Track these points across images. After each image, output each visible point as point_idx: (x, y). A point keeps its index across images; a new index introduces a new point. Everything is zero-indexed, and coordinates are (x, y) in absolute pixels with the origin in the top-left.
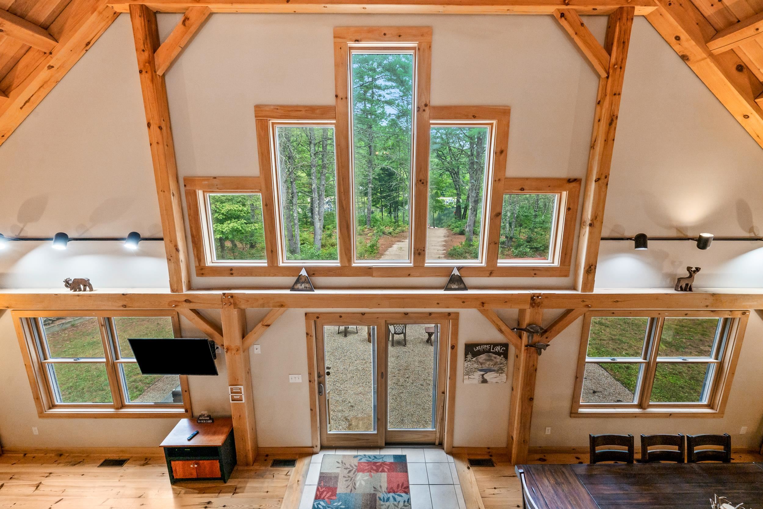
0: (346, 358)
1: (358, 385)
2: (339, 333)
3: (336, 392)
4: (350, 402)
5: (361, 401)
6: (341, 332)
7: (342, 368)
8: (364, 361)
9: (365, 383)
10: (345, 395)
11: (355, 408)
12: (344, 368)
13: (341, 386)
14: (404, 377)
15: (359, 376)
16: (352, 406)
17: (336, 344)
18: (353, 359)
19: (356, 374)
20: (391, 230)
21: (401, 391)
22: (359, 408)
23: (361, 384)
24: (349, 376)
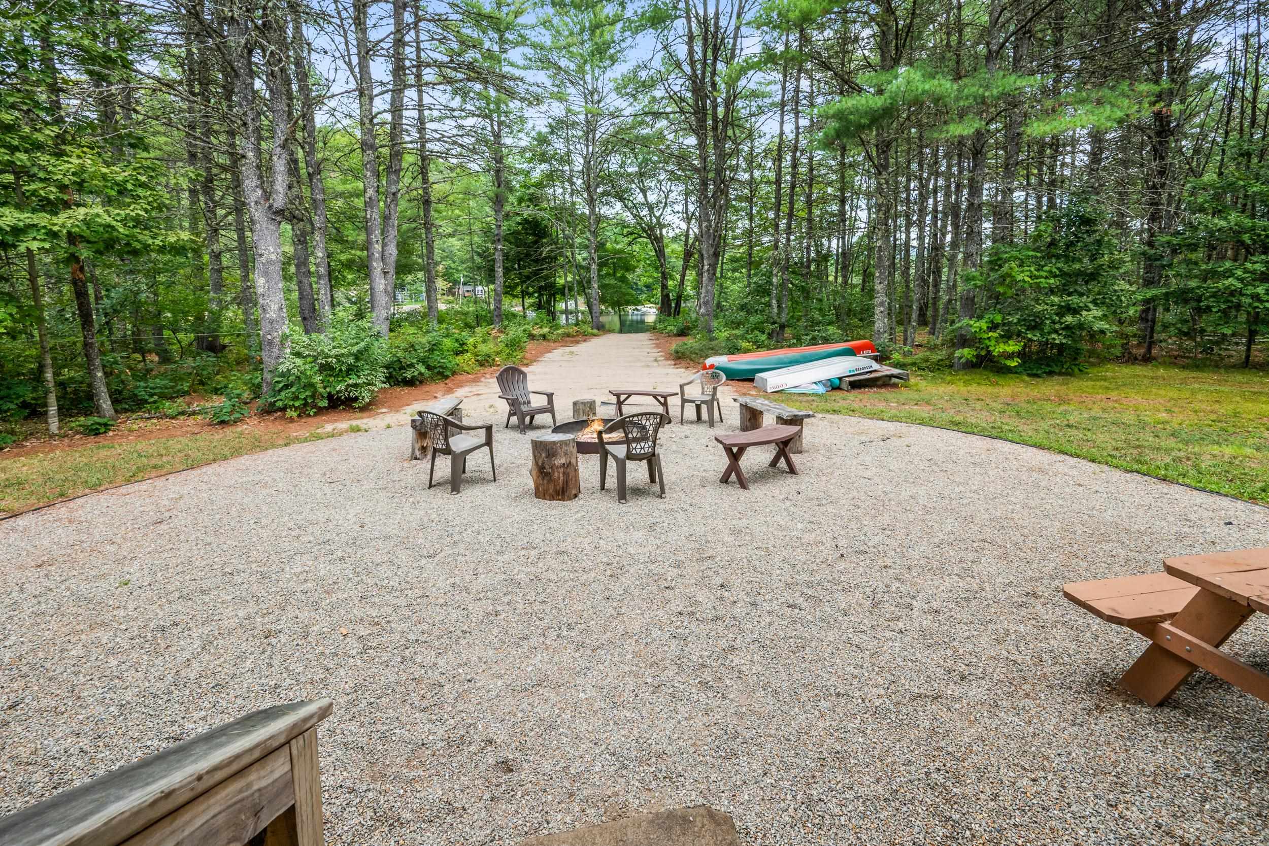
0: (461, 548)
1: (525, 644)
2: (430, 486)
3: (415, 697)
4: (490, 742)
5: (552, 727)
6: (439, 484)
7: (444, 584)
8: (533, 553)
9: (553, 634)
10: (460, 706)
11: (525, 774)
12: (454, 585)
13: (441, 662)
14: (710, 589)
15: (520, 606)
16: (507, 767)
17: (422, 513)
18: (491, 549)
19: (506, 599)
20: (546, 330)
21: (723, 643)
22: (547, 767)
23: (534, 641)
24: (477, 610)
